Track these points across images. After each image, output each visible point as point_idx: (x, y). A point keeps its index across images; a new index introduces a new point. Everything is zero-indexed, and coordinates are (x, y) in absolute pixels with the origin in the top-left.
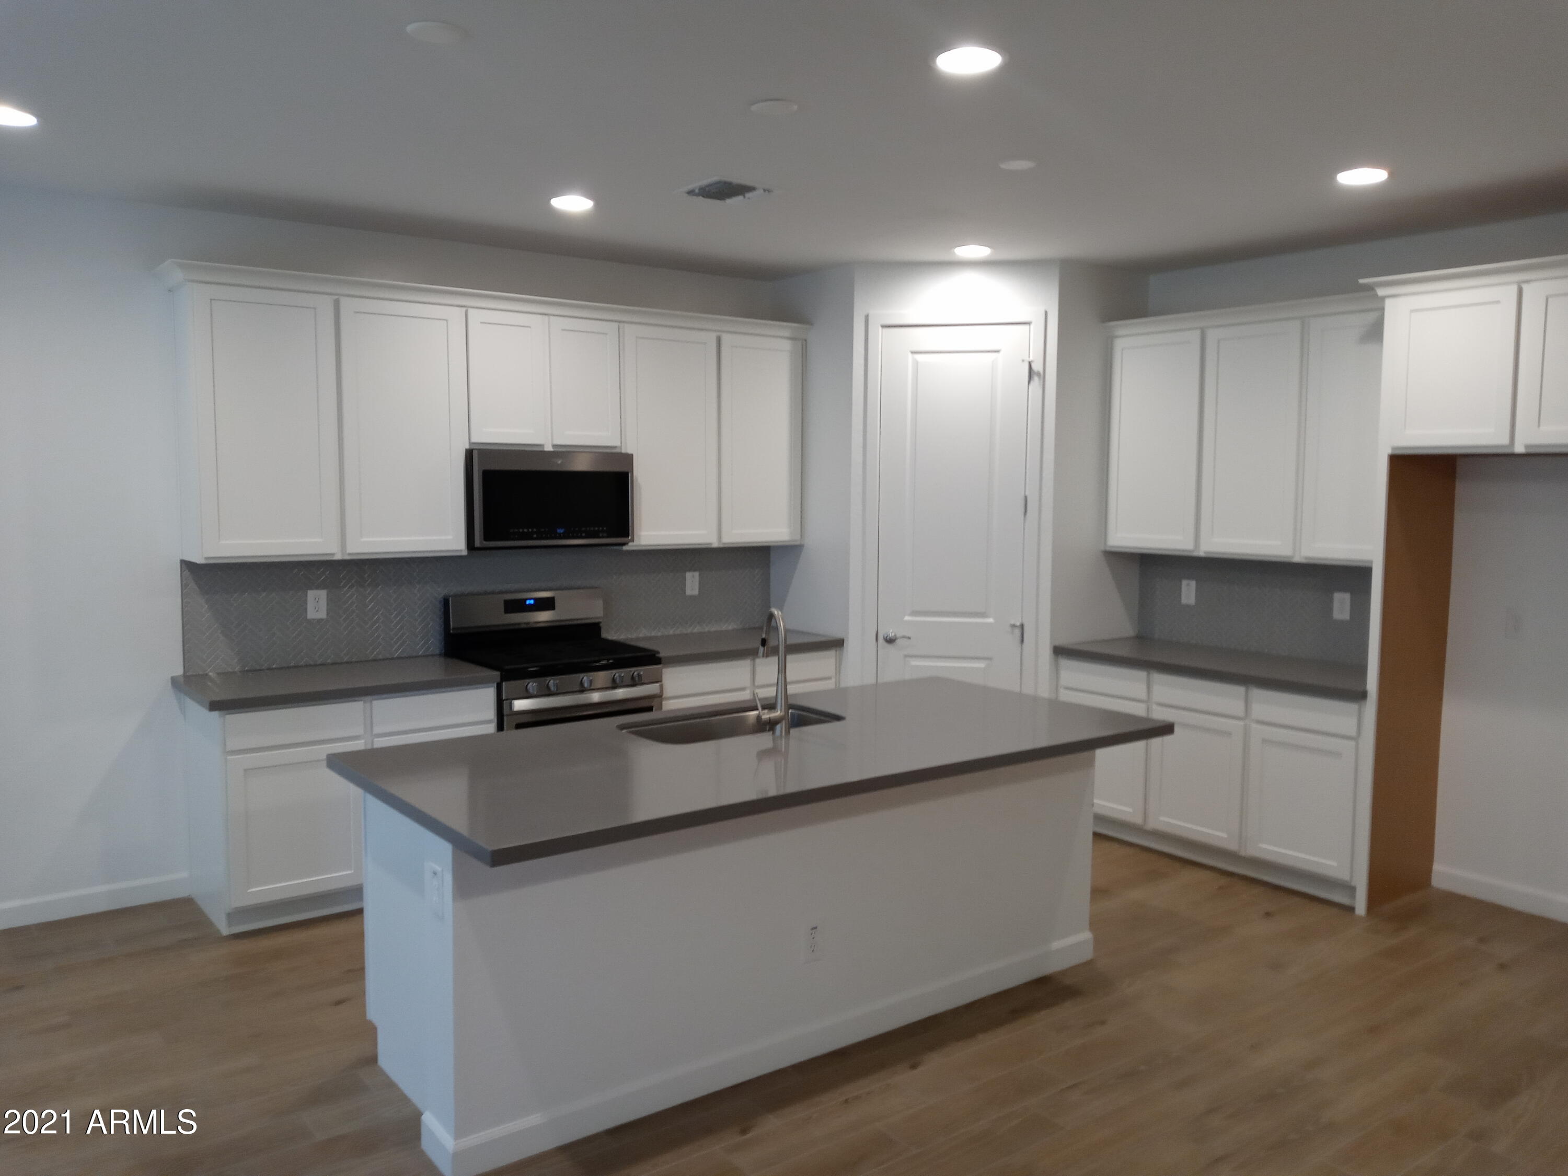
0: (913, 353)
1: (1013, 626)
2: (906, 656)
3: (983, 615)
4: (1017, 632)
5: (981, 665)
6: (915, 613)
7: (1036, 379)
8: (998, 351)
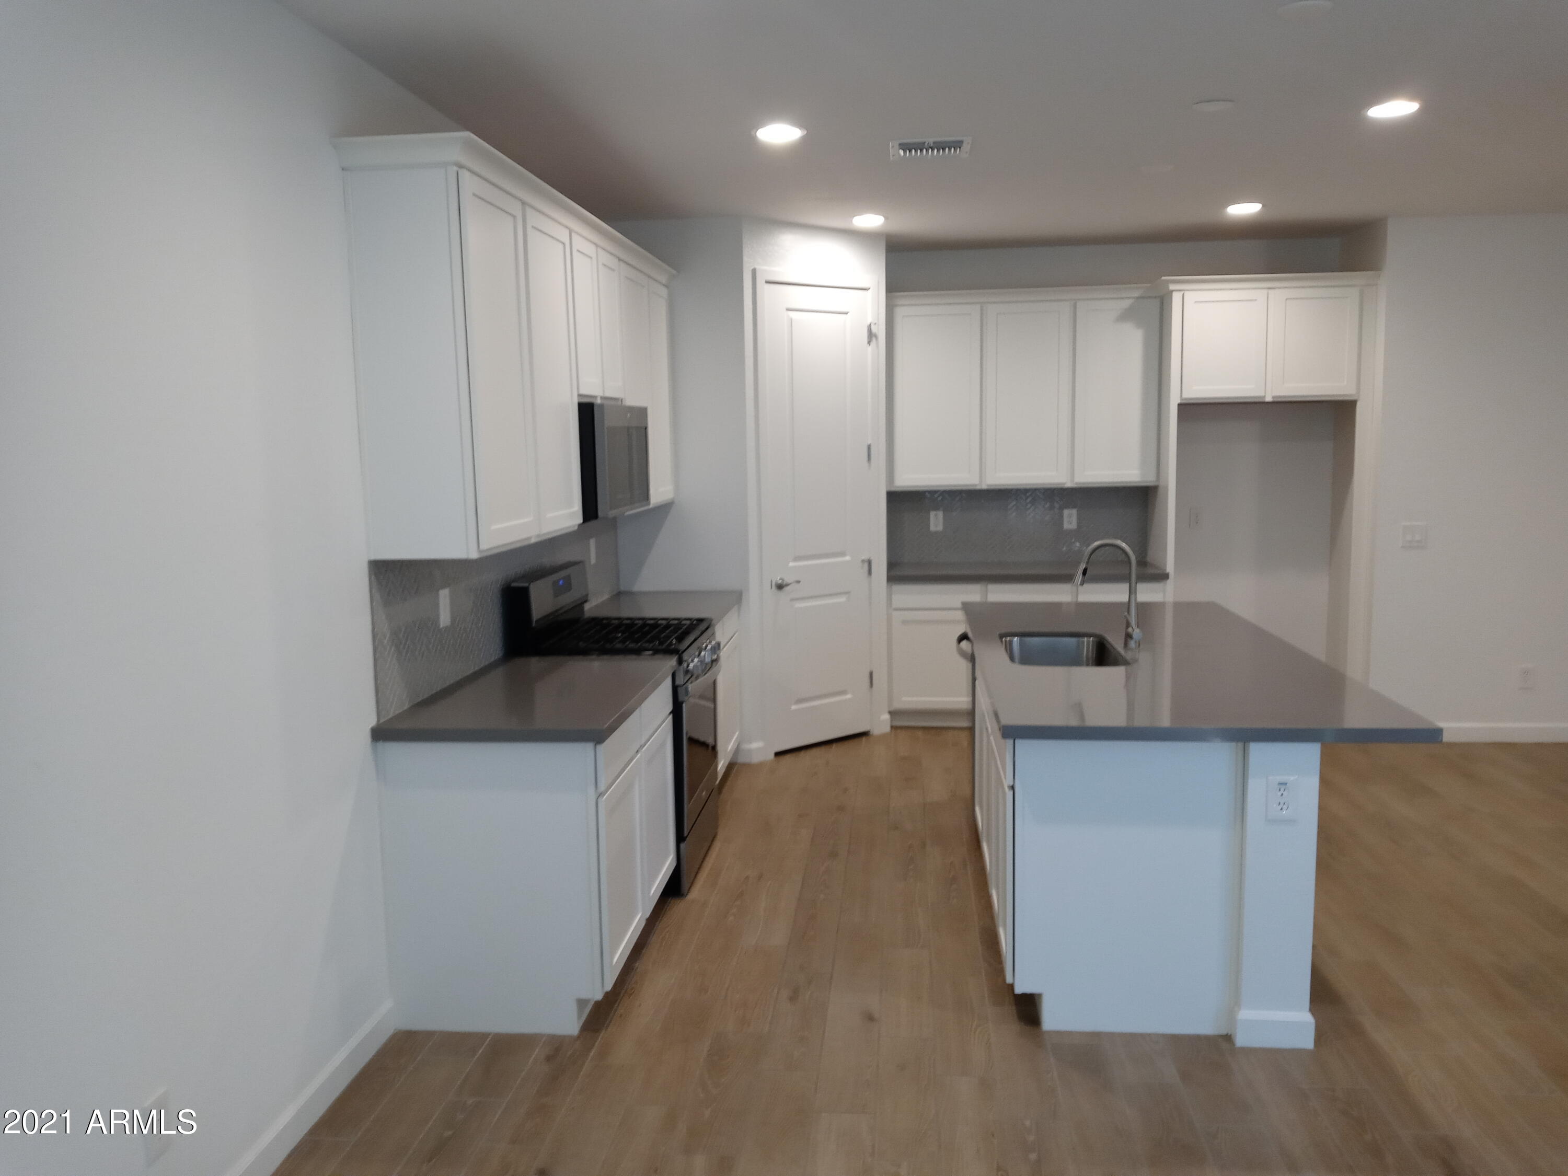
0: (788, 310)
1: (863, 561)
2: (792, 600)
3: (843, 554)
4: (866, 565)
5: (842, 599)
6: (797, 559)
7: (874, 339)
8: (846, 313)
